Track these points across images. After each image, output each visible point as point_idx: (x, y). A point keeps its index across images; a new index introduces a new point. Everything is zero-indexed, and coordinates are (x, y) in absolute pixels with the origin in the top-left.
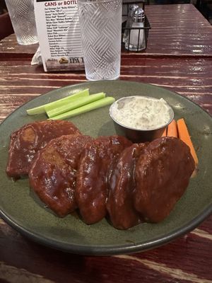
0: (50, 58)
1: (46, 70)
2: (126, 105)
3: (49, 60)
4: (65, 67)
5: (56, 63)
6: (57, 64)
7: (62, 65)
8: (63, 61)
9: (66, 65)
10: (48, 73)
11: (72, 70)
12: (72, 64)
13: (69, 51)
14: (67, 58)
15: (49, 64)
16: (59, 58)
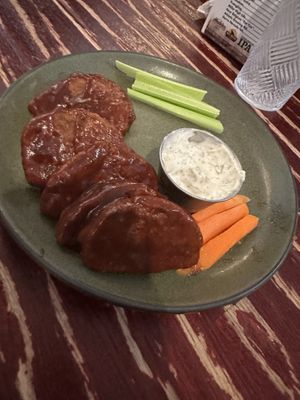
0: (220, 17)
1: (203, 31)
2: (203, 144)
3: (216, 20)
4: (227, 45)
5: (221, 30)
6: (221, 33)
7: (227, 39)
8: (231, 35)
9: (231, 43)
10: (203, 36)
11: (233, 54)
12: (239, 48)
13: (248, 26)
14: (238, 34)
15: (213, 24)
16: (229, 27)
